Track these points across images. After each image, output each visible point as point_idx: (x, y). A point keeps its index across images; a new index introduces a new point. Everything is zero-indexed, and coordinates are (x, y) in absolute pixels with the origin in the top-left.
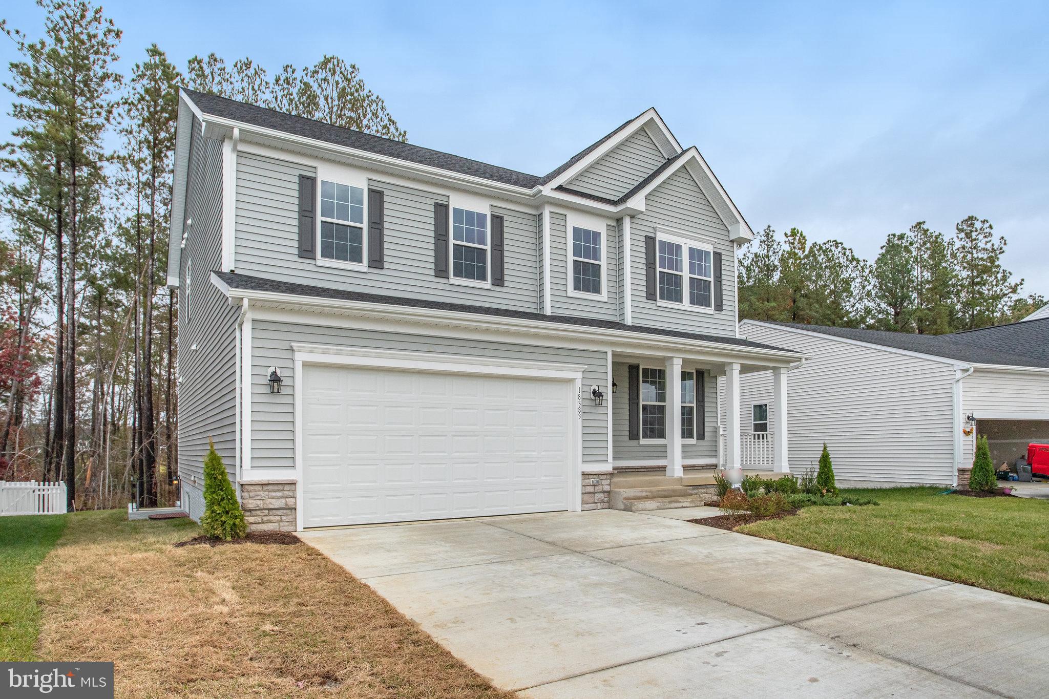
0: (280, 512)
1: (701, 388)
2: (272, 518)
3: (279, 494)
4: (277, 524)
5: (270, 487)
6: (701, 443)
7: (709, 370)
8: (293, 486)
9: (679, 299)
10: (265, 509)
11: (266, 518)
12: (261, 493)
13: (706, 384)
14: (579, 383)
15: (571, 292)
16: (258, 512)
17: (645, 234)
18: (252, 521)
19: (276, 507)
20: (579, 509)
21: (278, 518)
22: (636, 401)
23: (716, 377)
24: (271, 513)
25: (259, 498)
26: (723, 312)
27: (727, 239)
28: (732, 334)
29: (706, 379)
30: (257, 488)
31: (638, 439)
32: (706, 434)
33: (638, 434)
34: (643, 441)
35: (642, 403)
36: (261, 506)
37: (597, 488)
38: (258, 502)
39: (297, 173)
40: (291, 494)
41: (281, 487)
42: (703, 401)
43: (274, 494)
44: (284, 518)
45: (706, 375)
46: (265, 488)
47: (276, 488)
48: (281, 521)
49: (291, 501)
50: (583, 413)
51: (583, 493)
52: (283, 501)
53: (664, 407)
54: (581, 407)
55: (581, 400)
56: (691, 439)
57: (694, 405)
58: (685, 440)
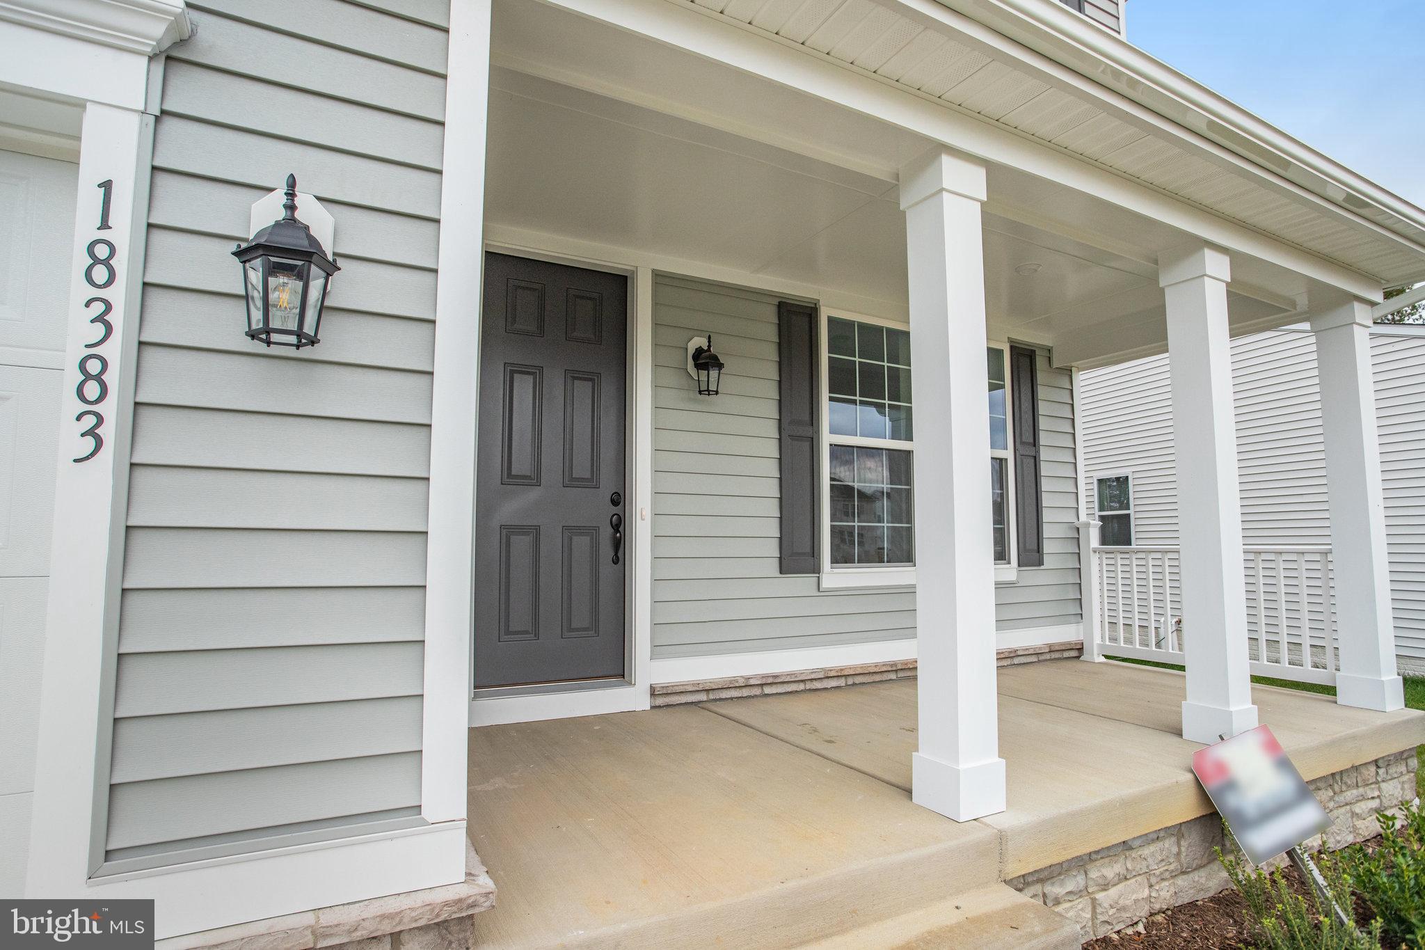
1: (1026, 405)
6: (1034, 576)
7: (1050, 350)
13: (1042, 392)
22: (807, 431)
23: (1068, 372)
29: (1041, 377)
31: (816, 569)
32: (1047, 547)
33: (814, 552)
34: (834, 577)
35: (827, 439)
42: (1035, 443)
45: (1040, 363)
53: (908, 454)
54: (113, 350)
55: (117, 294)
56: (1003, 566)
57: (1009, 454)
58: (1010, 572)
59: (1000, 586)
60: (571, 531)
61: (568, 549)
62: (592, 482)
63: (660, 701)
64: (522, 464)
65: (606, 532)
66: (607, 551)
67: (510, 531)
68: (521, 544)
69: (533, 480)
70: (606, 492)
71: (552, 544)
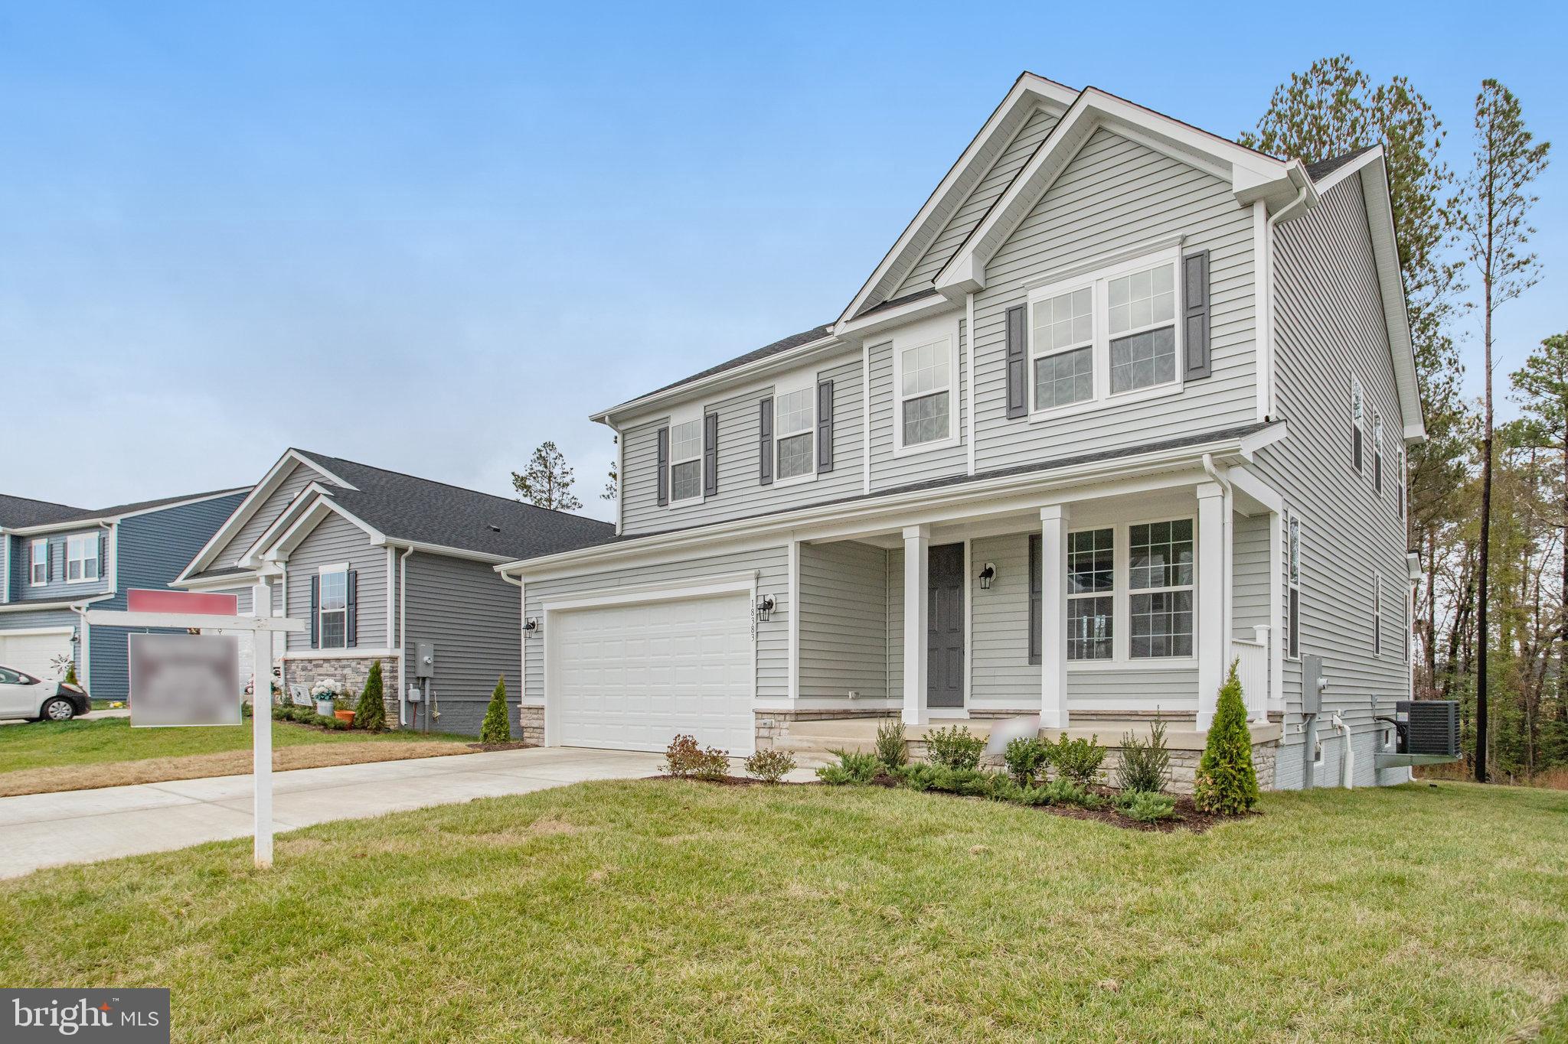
3: (535, 716)
4: (537, 740)
9: (1085, 393)
15: (898, 449)
17: (1003, 308)
26: (1215, 377)
27: (1231, 207)
30: (526, 710)
37: (772, 731)
39: (656, 429)
40: (542, 717)
46: (531, 711)
47: (535, 711)
48: (539, 737)
50: (757, 632)
51: (756, 738)
54: (754, 625)
55: (754, 616)
61: (948, 656)
62: (958, 629)
63: (973, 716)
71: (943, 654)
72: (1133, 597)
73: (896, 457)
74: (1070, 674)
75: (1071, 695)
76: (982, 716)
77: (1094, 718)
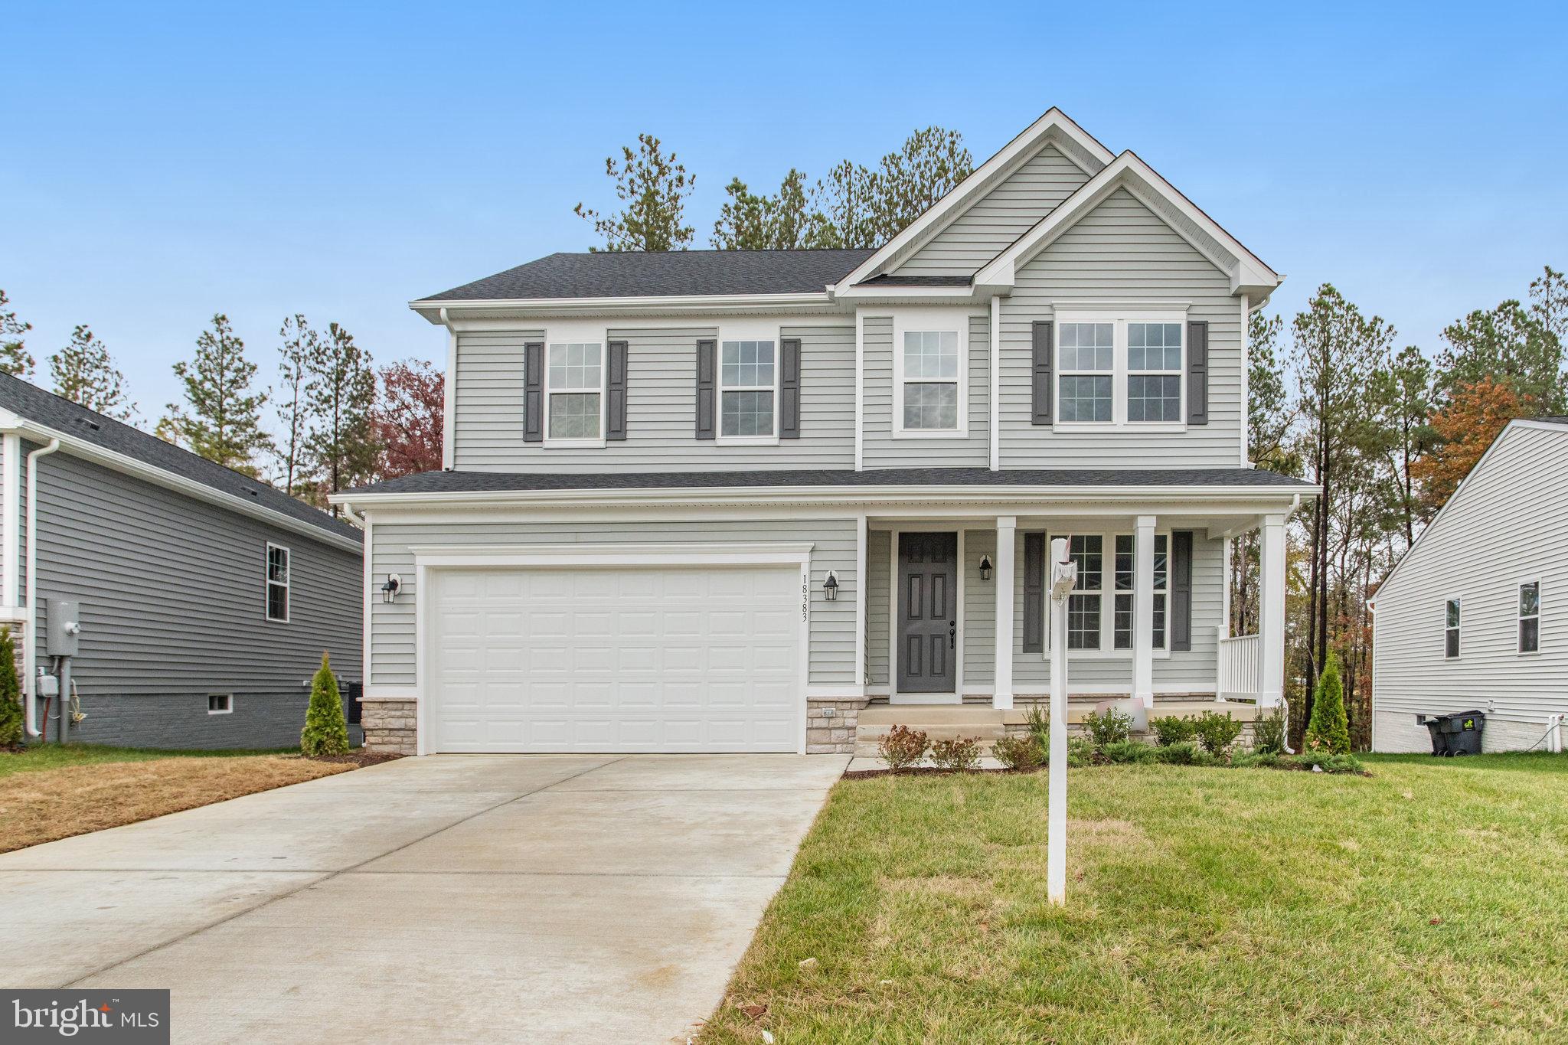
0: (401, 733)
1: (1183, 563)
2: (393, 739)
3: (398, 713)
4: (398, 746)
5: (389, 706)
6: (1181, 655)
7: (1206, 531)
8: (413, 705)
9: (1106, 415)
10: (385, 729)
11: (386, 739)
12: (380, 712)
13: (1196, 555)
14: (805, 569)
15: (898, 429)
16: (379, 732)
17: (1030, 319)
18: (373, 741)
19: (396, 727)
20: (802, 751)
21: (399, 739)
22: (1038, 591)
23: (1221, 541)
24: (392, 734)
25: (379, 716)
26: (1210, 426)
27: (1225, 293)
28: (1234, 461)
29: (1196, 546)
30: (376, 706)
31: (1041, 651)
32: (1193, 641)
33: (1040, 643)
36: (381, 726)
37: (832, 721)
38: (378, 721)
39: (523, 341)
40: (411, 714)
41: (400, 706)
42: (1189, 583)
43: (393, 713)
44: (405, 740)
45: (1196, 538)
46: (385, 706)
47: (395, 706)
48: (402, 743)
49: (410, 722)
50: (810, 612)
51: (808, 729)
52: (403, 721)
54: (807, 603)
55: (807, 594)
56: (1159, 650)
57: (1167, 592)
58: (1165, 652)
59: (1155, 661)
60: (933, 637)
61: (933, 643)
62: (943, 617)
63: (966, 701)
64: (915, 612)
65: (949, 636)
66: (948, 643)
67: (910, 637)
68: (915, 642)
69: (920, 617)
70: (949, 620)
71: (927, 641)
72: (1118, 597)
73: (895, 437)
74: (1071, 662)
75: (1071, 680)
76: (976, 701)
77: (1083, 700)
